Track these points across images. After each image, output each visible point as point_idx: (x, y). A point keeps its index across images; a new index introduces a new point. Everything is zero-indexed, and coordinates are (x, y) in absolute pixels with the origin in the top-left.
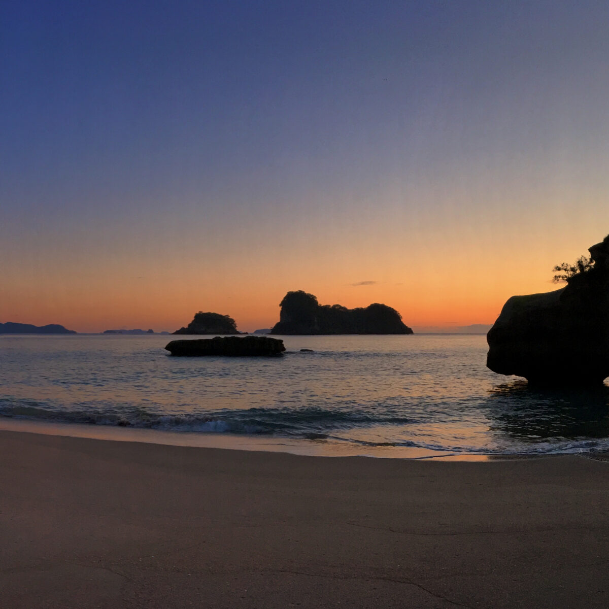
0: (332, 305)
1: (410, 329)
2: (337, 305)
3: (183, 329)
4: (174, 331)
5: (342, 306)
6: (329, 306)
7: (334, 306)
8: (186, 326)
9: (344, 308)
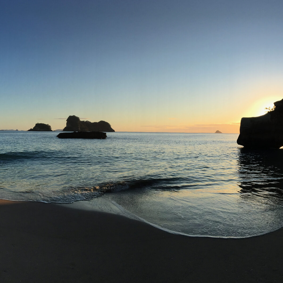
0: (85, 121)
1: (114, 130)
2: (87, 121)
3: (31, 129)
4: (28, 130)
5: (89, 121)
6: (84, 121)
7: (86, 121)
8: (32, 128)
9: (90, 122)
